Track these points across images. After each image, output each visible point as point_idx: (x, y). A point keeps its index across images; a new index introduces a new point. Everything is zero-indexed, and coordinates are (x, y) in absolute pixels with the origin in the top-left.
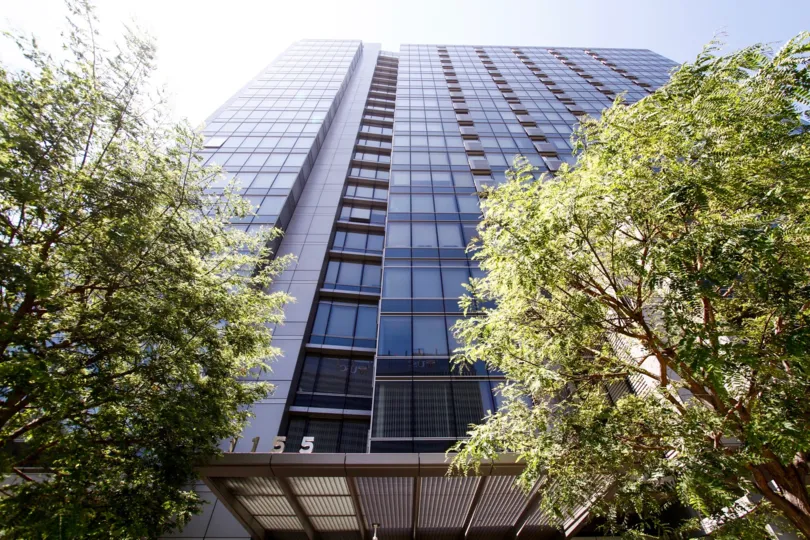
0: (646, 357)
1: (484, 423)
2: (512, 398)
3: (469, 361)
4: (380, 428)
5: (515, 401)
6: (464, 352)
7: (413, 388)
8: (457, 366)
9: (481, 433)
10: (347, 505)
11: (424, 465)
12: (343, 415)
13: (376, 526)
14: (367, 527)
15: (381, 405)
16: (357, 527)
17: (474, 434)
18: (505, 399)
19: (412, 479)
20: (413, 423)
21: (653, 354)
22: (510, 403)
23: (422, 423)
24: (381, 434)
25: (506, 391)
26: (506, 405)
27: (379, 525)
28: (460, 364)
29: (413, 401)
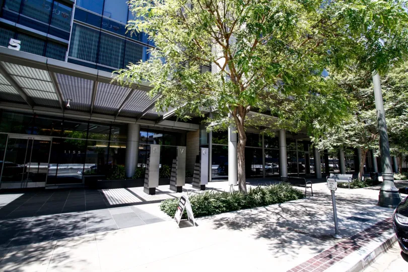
0: (222, 57)
1: (137, 64)
2: (156, 57)
3: (137, 30)
4: (75, 51)
5: (157, 59)
6: (134, 24)
7: (100, 35)
8: (130, 31)
9: (136, 69)
10: (50, 87)
11: (100, 76)
12: (47, 37)
13: (69, 101)
14: (64, 100)
15: (77, 38)
16: (57, 99)
17: (131, 68)
18: (152, 56)
19: (92, 82)
20: (98, 54)
21: (225, 57)
22: (154, 59)
23: (103, 56)
24: (76, 55)
25: (154, 53)
26: (152, 59)
27: (71, 100)
28: (131, 30)
29: (99, 42)
